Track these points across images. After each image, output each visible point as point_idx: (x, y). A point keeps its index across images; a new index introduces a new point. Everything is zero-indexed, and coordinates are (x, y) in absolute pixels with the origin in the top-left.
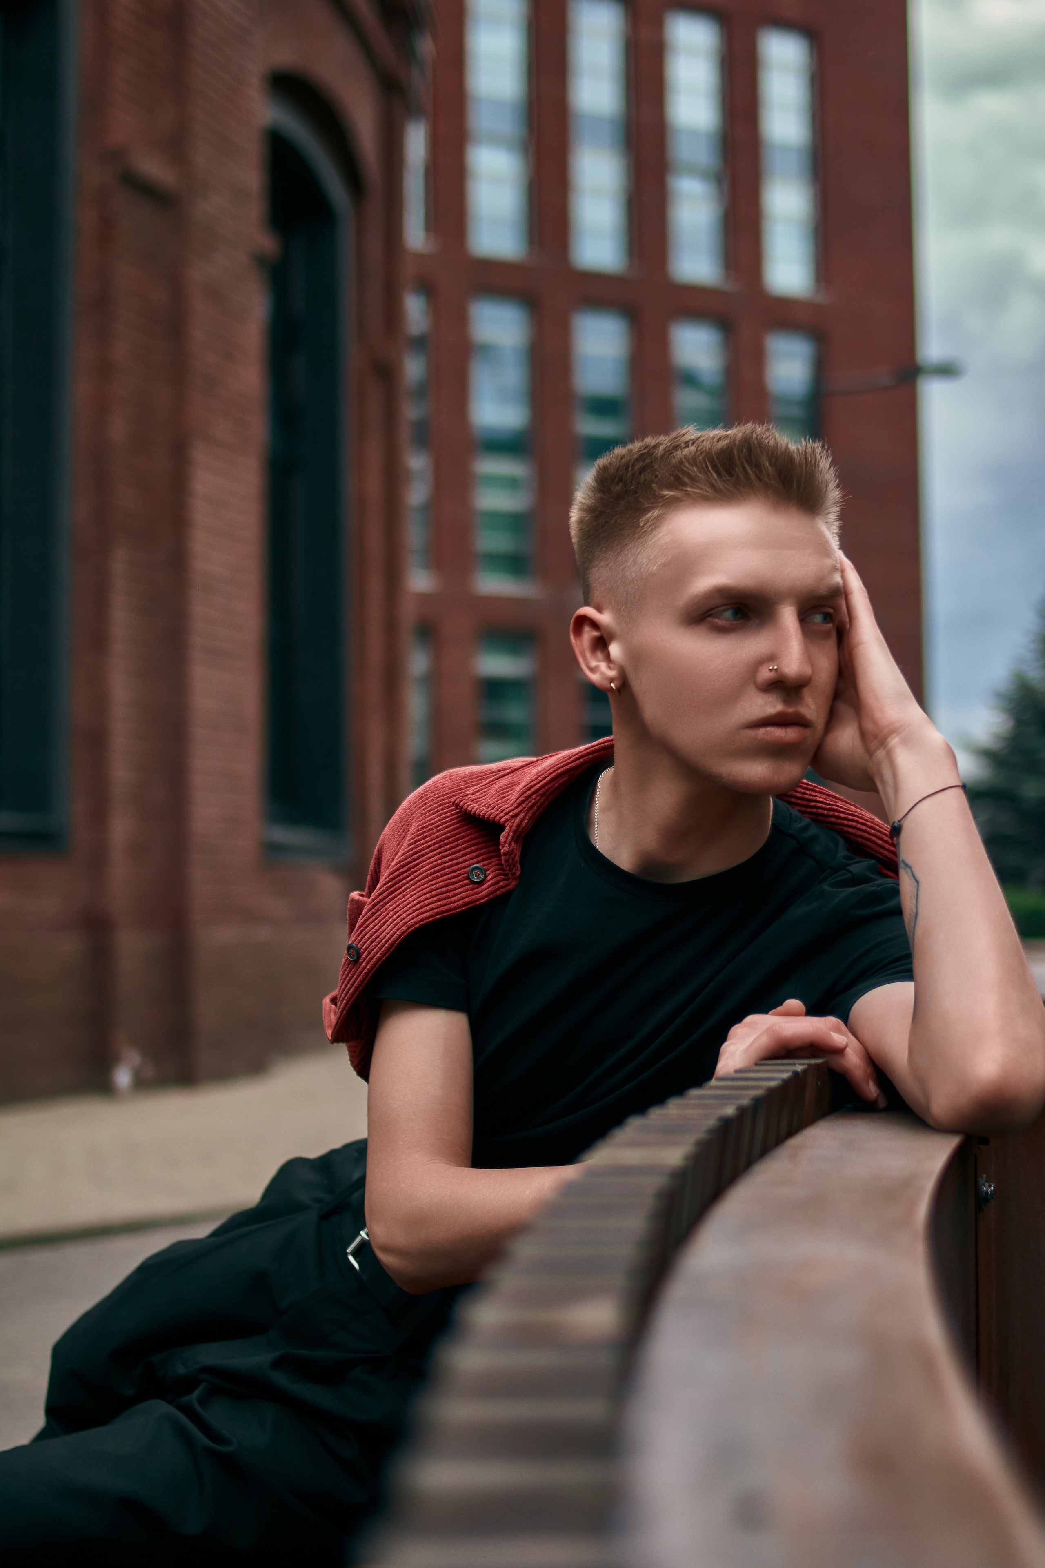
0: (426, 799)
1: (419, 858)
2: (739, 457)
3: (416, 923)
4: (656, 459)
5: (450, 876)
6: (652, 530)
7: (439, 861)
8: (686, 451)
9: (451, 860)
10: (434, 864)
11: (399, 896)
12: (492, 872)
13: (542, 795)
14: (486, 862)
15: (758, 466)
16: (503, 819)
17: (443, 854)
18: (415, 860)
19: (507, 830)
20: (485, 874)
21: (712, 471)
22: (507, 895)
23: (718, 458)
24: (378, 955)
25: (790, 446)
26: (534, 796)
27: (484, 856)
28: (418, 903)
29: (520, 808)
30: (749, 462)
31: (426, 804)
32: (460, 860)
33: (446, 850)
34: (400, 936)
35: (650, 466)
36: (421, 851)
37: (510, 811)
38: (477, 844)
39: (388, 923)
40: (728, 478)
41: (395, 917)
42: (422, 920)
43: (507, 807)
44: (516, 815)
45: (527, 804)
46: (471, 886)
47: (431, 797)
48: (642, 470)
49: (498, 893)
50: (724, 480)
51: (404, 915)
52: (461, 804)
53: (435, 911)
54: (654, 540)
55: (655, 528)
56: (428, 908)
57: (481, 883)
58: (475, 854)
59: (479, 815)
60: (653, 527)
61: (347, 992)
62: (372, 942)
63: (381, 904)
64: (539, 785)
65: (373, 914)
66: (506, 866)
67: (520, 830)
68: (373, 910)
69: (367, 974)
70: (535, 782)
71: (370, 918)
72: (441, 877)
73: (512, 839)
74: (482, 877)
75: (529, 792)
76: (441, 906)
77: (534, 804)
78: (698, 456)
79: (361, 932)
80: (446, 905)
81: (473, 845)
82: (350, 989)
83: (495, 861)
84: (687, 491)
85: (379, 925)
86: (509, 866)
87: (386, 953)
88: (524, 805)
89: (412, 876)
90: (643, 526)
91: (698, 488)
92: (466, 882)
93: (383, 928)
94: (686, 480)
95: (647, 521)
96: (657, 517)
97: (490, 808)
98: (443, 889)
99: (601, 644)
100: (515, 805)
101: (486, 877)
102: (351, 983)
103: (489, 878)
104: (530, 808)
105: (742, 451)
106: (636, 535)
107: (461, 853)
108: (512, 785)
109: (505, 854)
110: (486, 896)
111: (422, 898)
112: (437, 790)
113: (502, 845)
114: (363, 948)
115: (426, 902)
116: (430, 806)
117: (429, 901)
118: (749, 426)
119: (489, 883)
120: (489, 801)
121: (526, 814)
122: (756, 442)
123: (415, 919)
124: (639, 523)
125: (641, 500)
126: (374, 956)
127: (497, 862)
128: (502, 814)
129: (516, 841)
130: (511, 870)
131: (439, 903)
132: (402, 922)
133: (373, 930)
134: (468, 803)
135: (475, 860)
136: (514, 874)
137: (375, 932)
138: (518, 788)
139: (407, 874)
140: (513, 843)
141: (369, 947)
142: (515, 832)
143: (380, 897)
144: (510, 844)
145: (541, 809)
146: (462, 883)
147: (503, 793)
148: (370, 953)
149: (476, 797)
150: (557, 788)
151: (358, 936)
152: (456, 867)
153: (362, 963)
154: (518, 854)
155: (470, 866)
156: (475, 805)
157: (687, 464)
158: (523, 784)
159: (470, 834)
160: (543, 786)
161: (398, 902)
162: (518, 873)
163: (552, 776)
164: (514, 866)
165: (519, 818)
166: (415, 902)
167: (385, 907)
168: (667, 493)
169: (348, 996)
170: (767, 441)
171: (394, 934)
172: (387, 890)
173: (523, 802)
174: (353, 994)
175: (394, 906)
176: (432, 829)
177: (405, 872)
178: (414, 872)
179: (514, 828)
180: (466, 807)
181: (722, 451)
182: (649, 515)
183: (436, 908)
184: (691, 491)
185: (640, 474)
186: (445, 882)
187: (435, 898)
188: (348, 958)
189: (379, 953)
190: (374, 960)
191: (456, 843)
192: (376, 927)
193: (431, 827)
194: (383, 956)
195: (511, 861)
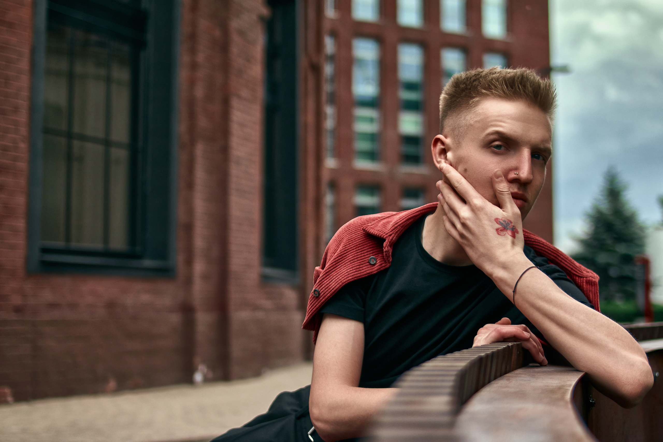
0: (350, 227)
1: (347, 253)
2: (517, 80)
3: (346, 282)
4: (481, 77)
5: (361, 261)
6: (474, 106)
7: (356, 254)
8: (494, 75)
9: (361, 254)
10: (354, 255)
11: (338, 269)
12: (379, 260)
13: (402, 227)
14: (376, 256)
15: (524, 86)
16: (385, 236)
17: (358, 251)
18: (345, 253)
19: (387, 241)
20: (376, 261)
21: (504, 85)
22: (386, 271)
23: (508, 80)
24: (329, 295)
25: (540, 80)
26: (398, 227)
27: (376, 253)
28: (347, 273)
29: (392, 232)
30: (521, 84)
31: (349, 230)
32: (365, 254)
33: (359, 250)
34: (339, 287)
35: (478, 79)
36: (348, 250)
37: (388, 233)
38: (373, 247)
39: (333, 281)
41: (336, 278)
42: (349, 280)
43: (387, 231)
44: (391, 235)
45: (396, 230)
46: (370, 266)
47: (352, 226)
48: (475, 80)
49: (382, 269)
50: (509, 90)
51: (341, 278)
52: (366, 229)
53: (354, 276)
54: (475, 110)
55: (476, 106)
56: (351, 275)
57: (374, 265)
58: (372, 252)
59: (374, 234)
60: (475, 105)
61: (312, 310)
62: (325, 289)
63: (330, 272)
64: (401, 222)
65: (326, 276)
66: (385, 257)
67: (392, 241)
68: (326, 275)
69: (322, 303)
70: (399, 221)
71: (325, 278)
72: (357, 261)
73: (389, 245)
74: (375, 262)
75: (396, 225)
76: (357, 274)
77: (398, 231)
78: (500, 78)
79: (320, 284)
80: (359, 274)
81: (371, 248)
82: (314, 308)
83: (380, 255)
84: (492, 92)
85: (329, 281)
86: (387, 257)
87: (332, 294)
88: (394, 231)
89: (344, 261)
90: (471, 104)
91: (497, 91)
92: (367, 264)
93: (331, 283)
94: (493, 87)
95: (473, 102)
96: (477, 101)
97: (379, 231)
98: (358, 267)
99: (443, 153)
100: (390, 230)
101: (376, 262)
102: (314, 306)
103: (378, 262)
104: (397, 232)
105: (519, 78)
106: (467, 108)
107: (365, 251)
108: (388, 222)
109: (386, 252)
110: (377, 270)
111: (348, 270)
112: (355, 224)
113: (384, 247)
114: (321, 291)
115: (350, 272)
116: (351, 230)
117: (352, 272)
118: (524, 69)
119: (378, 264)
120: (379, 228)
121: (395, 234)
122: (525, 76)
123: (346, 280)
124: (469, 103)
125: (472, 93)
126: (327, 295)
127: (381, 255)
128: (384, 234)
129: (390, 246)
130: (388, 259)
131: (356, 273)
132: (339, 281)
133: (326, 284)
134: (369, 229)
135: (371, 254)
136: (389, 261)
137: (327, 285)
138: (391, 223)
139: (342, 259)
140: (389, 247)
141: (324, 291)
142: (390, 242)
143: (329, 269)
144: (388, 247)
145: (401, 233)
146: (366, 264)
147: (385, 225)
148: (324, 294)
149: (372, 227)
150: (408, 224)
151: (319, 286)
152: (363, 257)
153: (321, 297)
154: (391, 252)
155: (369, 257)
156: (372, 230)
157: (494, 81)
158: (394, 222)
159: (370, 243)
160: (403, 223)
161: (337, 272)
162: (391, 260)
163: (406, 218)
164: (389, 257)
165: (392, 236)
166: (345, 272)
167: (331, 274)
168: (484, 91)
169: (312, 311)
170: (530, 77)
171: (336, 286)
172: (333, 266)
173: (394, 229)
174: (315, 311)
175: (336, 273)
176: (352, 240)
177: (341, 258)
178: (345, 259)
179: (389, 240)
180: (368, 231)
181: (510, 78)
182: (474, 100)
183: (355, 275)
184: (494, 92)
185: (473, 82)
186: (359, 263)
187: (354, 271)
188: (313, 295)
189: (329, 294)
190: (327, 297)
191: (363, 246)
192: (328, 282)
193: (352, 239)
194: (331, 295)
195: (388, 255)
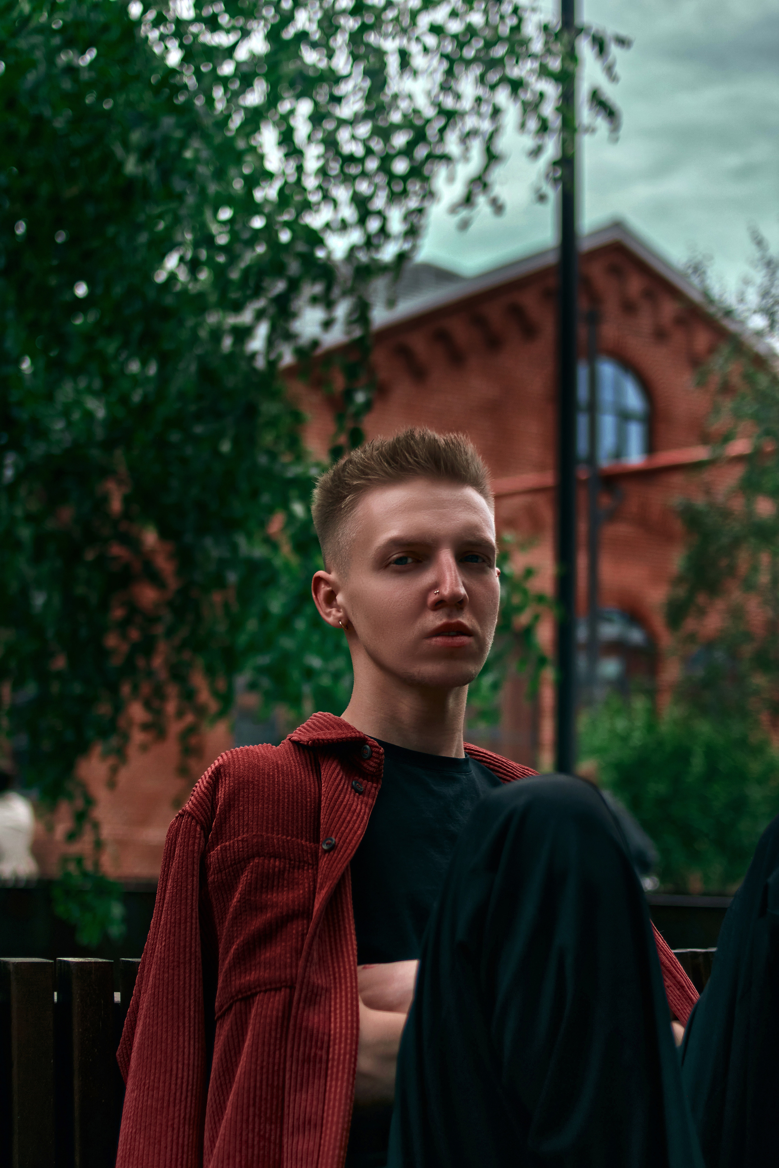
2: (401, 449)
30: (408, 452)
40: (395, 465)
50: (393, 468)
54: (352, 519)
60: (350, 509)
78: (374, 453)
84: (369, 479)
90: (344, 508)
91: (377, 475)
95: (346, 505)
96: (352, 501)
99: (330, 598)
105: (402, 445)
106: (341, 515)
124: (341, 508)
125: (341, 490)
168: (356, 482)
182: (346, 501)
184: (373, 479)
